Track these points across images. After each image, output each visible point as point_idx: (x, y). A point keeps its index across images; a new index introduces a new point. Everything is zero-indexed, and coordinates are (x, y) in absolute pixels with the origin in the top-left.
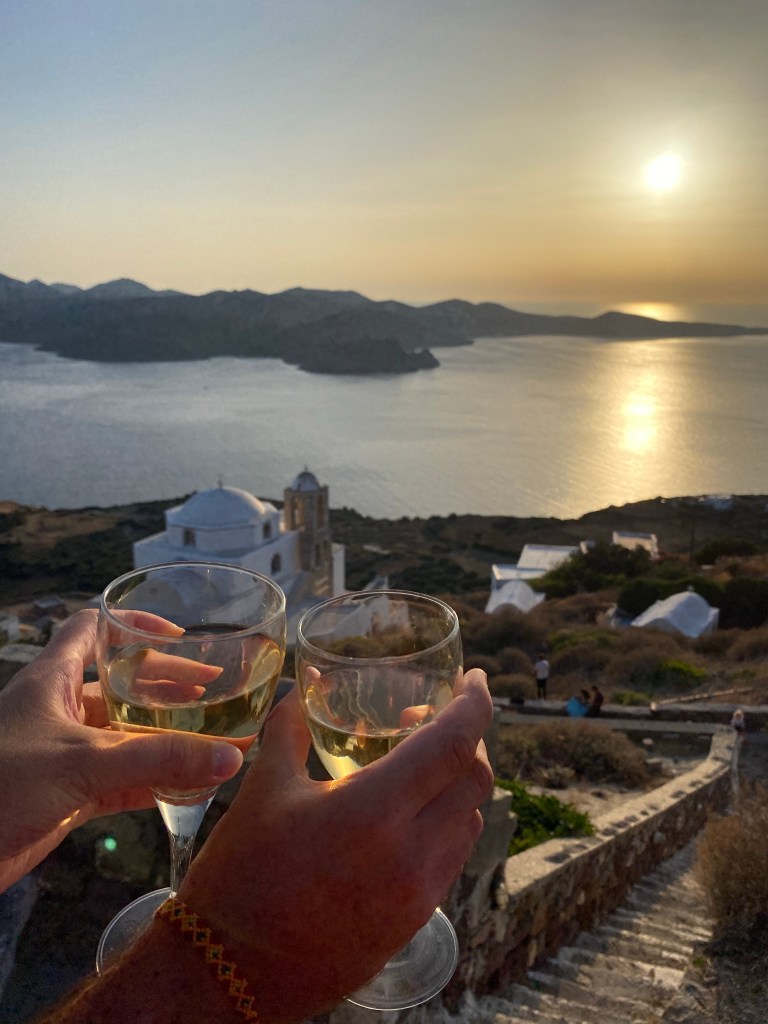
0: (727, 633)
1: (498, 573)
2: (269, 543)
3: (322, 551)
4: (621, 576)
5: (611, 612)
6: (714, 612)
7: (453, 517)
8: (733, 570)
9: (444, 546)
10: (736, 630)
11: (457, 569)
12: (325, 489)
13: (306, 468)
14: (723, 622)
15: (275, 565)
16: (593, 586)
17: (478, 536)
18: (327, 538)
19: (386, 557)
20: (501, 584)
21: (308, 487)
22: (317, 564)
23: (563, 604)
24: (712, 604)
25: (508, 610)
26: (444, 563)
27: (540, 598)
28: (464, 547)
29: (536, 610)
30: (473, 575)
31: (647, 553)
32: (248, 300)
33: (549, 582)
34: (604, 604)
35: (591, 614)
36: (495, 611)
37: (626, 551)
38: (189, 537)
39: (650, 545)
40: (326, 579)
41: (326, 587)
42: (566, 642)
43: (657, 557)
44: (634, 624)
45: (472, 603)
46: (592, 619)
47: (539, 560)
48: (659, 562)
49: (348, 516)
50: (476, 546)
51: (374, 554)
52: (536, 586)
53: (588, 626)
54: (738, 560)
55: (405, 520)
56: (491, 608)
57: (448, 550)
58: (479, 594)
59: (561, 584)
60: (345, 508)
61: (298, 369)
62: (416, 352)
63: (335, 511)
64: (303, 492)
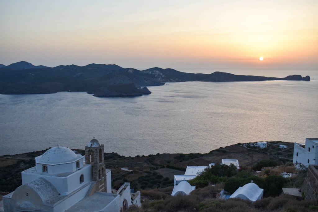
0: (267, 199)
1: (177, 178)
2: (79, 170)
3: (101, 173)
4: (226, 177)
5: (222, 192)
6: (261, 190)
7: (158, 154)
8: (267, 173)
9: (155, 167)
10: (270, 197)
11: (161, 177)
12: (103, 146)
13: (94, 137)
14: (265, 194)
15: (82, 179)
16: (215, 182)
17: (169, 162)
18: (104, 167)
19: (131, 173)
20: (178, 182)
21: (95, 146)
22: (99, 178)
23: (202, 190)
24: (260, 187)
25: (180, 194)
26: (155, 174)
27: (194, 188)
28: (163, 167)
29: (192, 193)
30: (167, 179)
31: (235, 167)
32: (73, 69)
33: (197, 181)
34: (219, 189)
35: (214, 194)
36: (175, 195)
37: (227, 166)
38: (45, 168)
39: (236, 163)
40: (103, 184)
41: (104, 188)
42: (204, 207)
43: (239, 168)
44: (231, 197)
45: (166, 191)
46: (214, 196)
47: (193, 172)
48: (240, 170)
49: (114, 156)
50: (168, 167)
51: (126, 172)
52: (191, 183)
53: (213, 199)
54: (270, 168)
55: (138, 157)
56: (173, 194)
57: (157, 169)
58: (169, 188)
59: (202, 181)
60: (113, 152)
61: (93, 96)
62: (141, 88)
63: (109, 154)
64: (93, 148)
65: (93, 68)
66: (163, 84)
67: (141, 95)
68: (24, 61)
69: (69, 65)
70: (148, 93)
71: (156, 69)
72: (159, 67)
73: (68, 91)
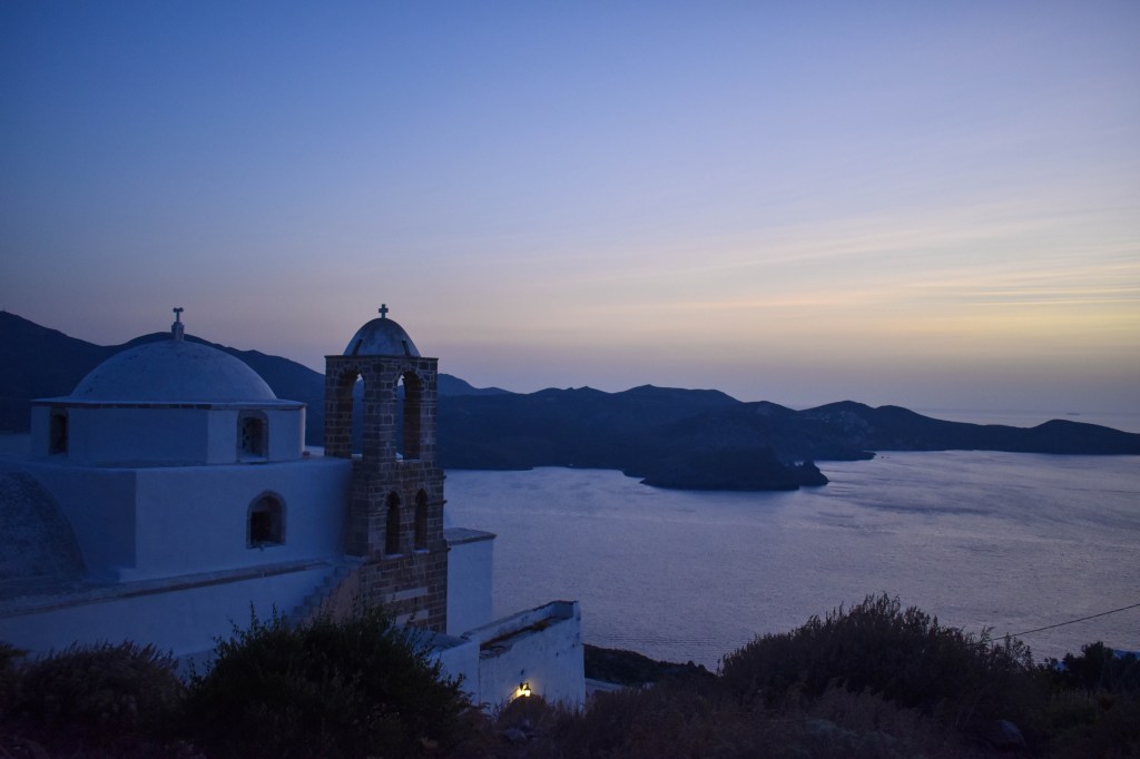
2: (252, 464)
21: (375, 346)
22: (391, 548)
32: (585, 399)
41: (423, 614)
60: (691, 663)
61: (642, 482)
62: (797, 464)
63: (677, 665)
64: (362, 357)
65: (646, 398)
66: (869, 457)
67: (794, 488)
68: (446, 375)
69: (575, 388)
70: (819, 481)
71: (848, 405)
72: (858, 400)
73: (567, 466)
